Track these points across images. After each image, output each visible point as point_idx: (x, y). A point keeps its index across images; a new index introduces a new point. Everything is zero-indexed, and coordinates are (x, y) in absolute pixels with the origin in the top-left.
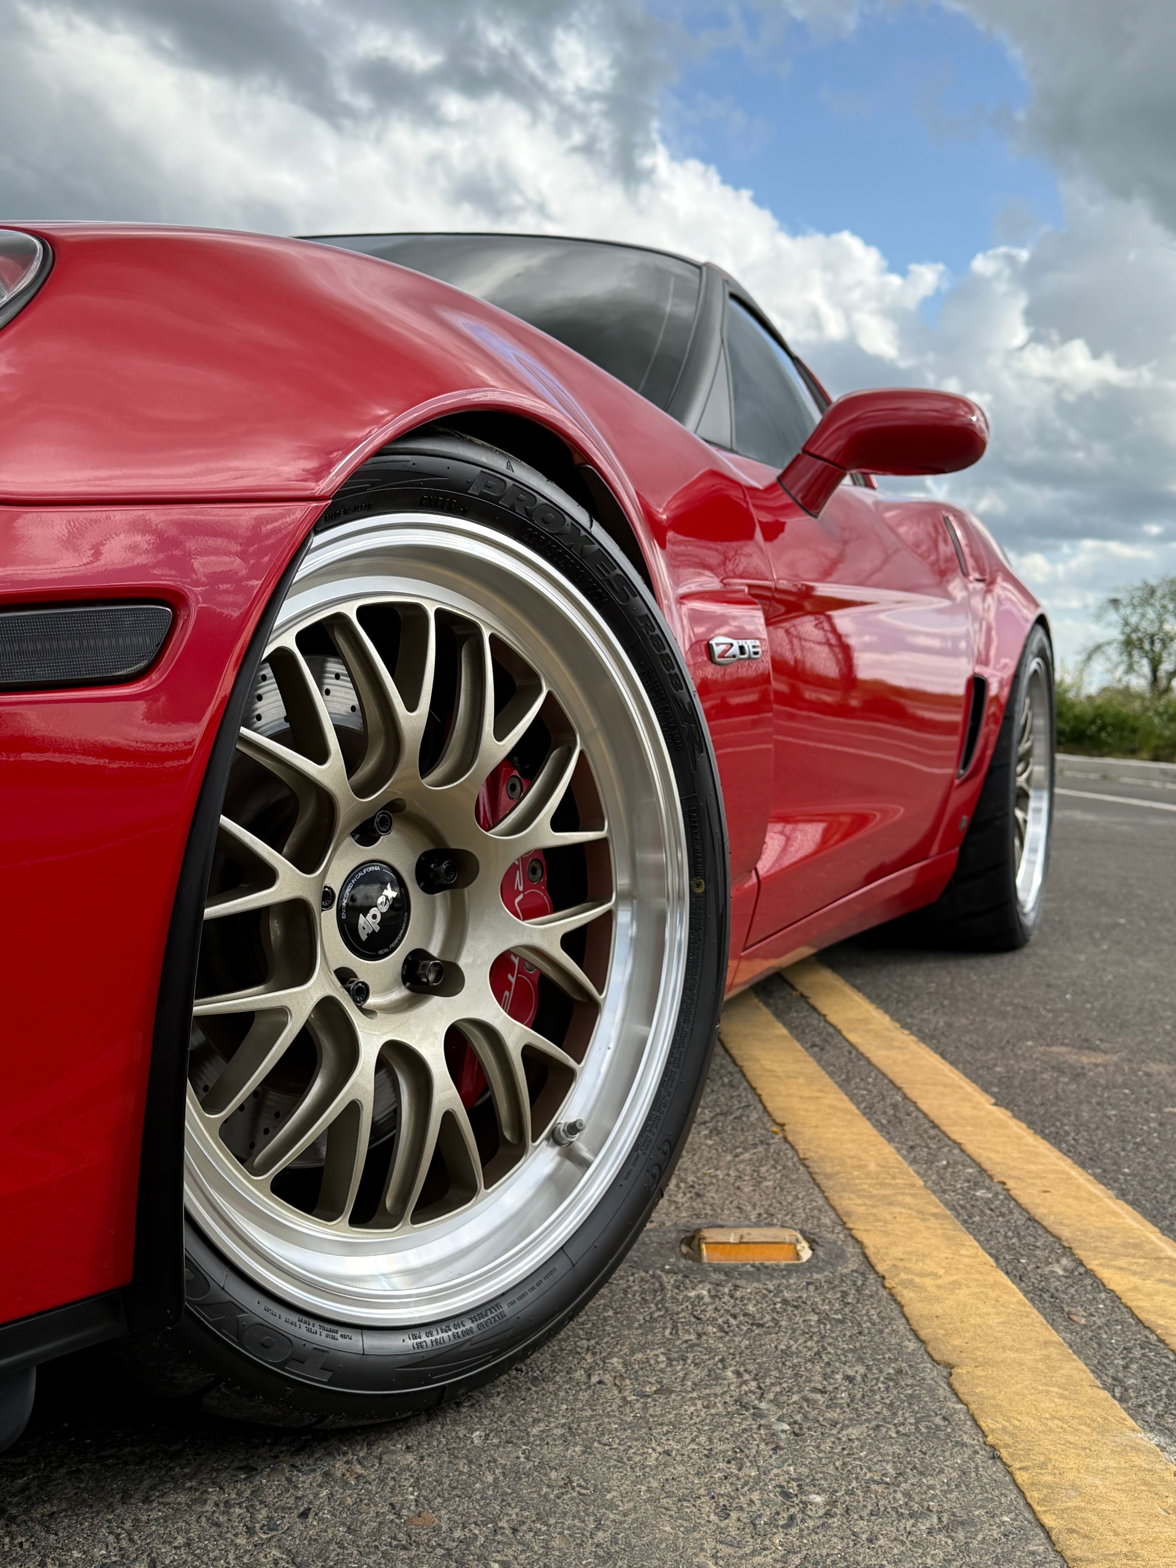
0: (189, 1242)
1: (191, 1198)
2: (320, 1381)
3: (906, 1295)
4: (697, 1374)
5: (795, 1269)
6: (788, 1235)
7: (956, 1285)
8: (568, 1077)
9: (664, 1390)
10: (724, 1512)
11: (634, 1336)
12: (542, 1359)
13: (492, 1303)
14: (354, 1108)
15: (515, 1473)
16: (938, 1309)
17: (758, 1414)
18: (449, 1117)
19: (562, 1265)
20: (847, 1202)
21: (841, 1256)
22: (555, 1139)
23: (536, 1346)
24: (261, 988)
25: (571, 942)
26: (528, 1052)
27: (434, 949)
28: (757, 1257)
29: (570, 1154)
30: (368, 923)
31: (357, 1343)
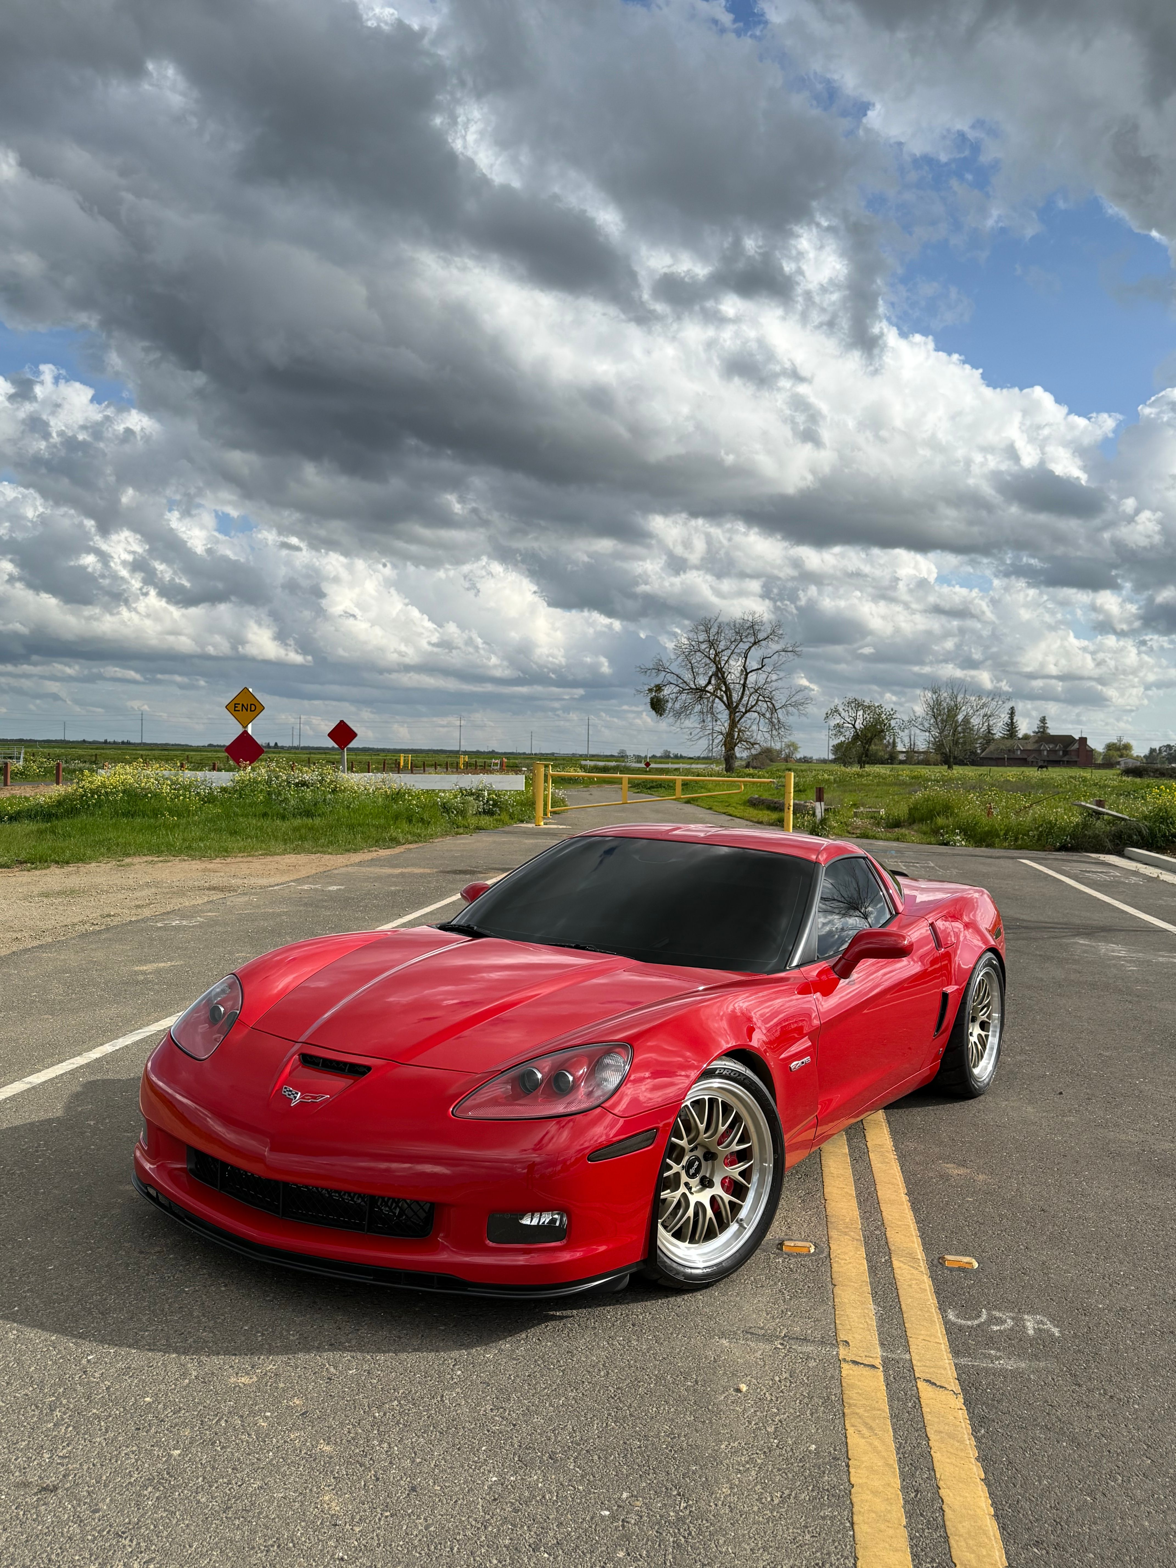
0: (658, 1251)
1: (659, 1243)
2: (682, 1278)
3: (834, 1265)
4: (772, 1283)
5: (809, 1255)
6: (807, 1244)
7: (850, 1263)
8: (741, 1206)
9: (762, 1286)
10: (768, 1314)
11: (758, 1272)
12: (734, 1276)
13: (721, 1263)
14: (689, 1218)
15: (724, 1302)
16: (841, 1270)
17: (783, 1294)
18: (710, 1219)
19: (737, 1254)
20: (833, 1233)
21: (822, 1252)
22: (737, 1222)
23: (731, 1273)
24: (669, 1191)
25: (742, 1174)
26: (730, 1202)
27: (708, 1175)
28: (798, 1250)
29: (741, 1225)
30: (692, 1171)
31: (689, 1271)
